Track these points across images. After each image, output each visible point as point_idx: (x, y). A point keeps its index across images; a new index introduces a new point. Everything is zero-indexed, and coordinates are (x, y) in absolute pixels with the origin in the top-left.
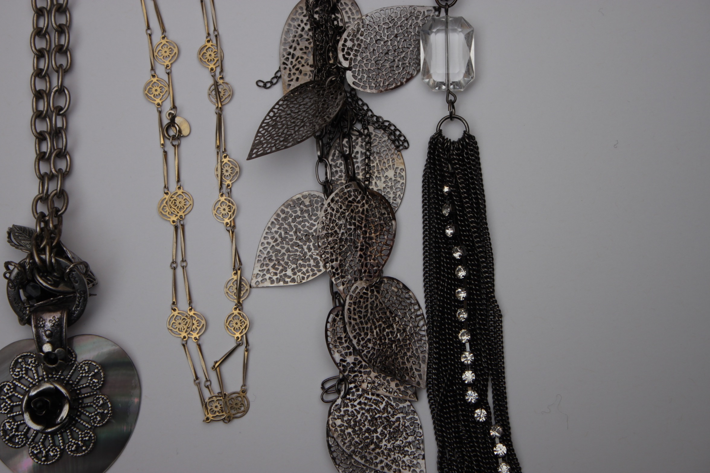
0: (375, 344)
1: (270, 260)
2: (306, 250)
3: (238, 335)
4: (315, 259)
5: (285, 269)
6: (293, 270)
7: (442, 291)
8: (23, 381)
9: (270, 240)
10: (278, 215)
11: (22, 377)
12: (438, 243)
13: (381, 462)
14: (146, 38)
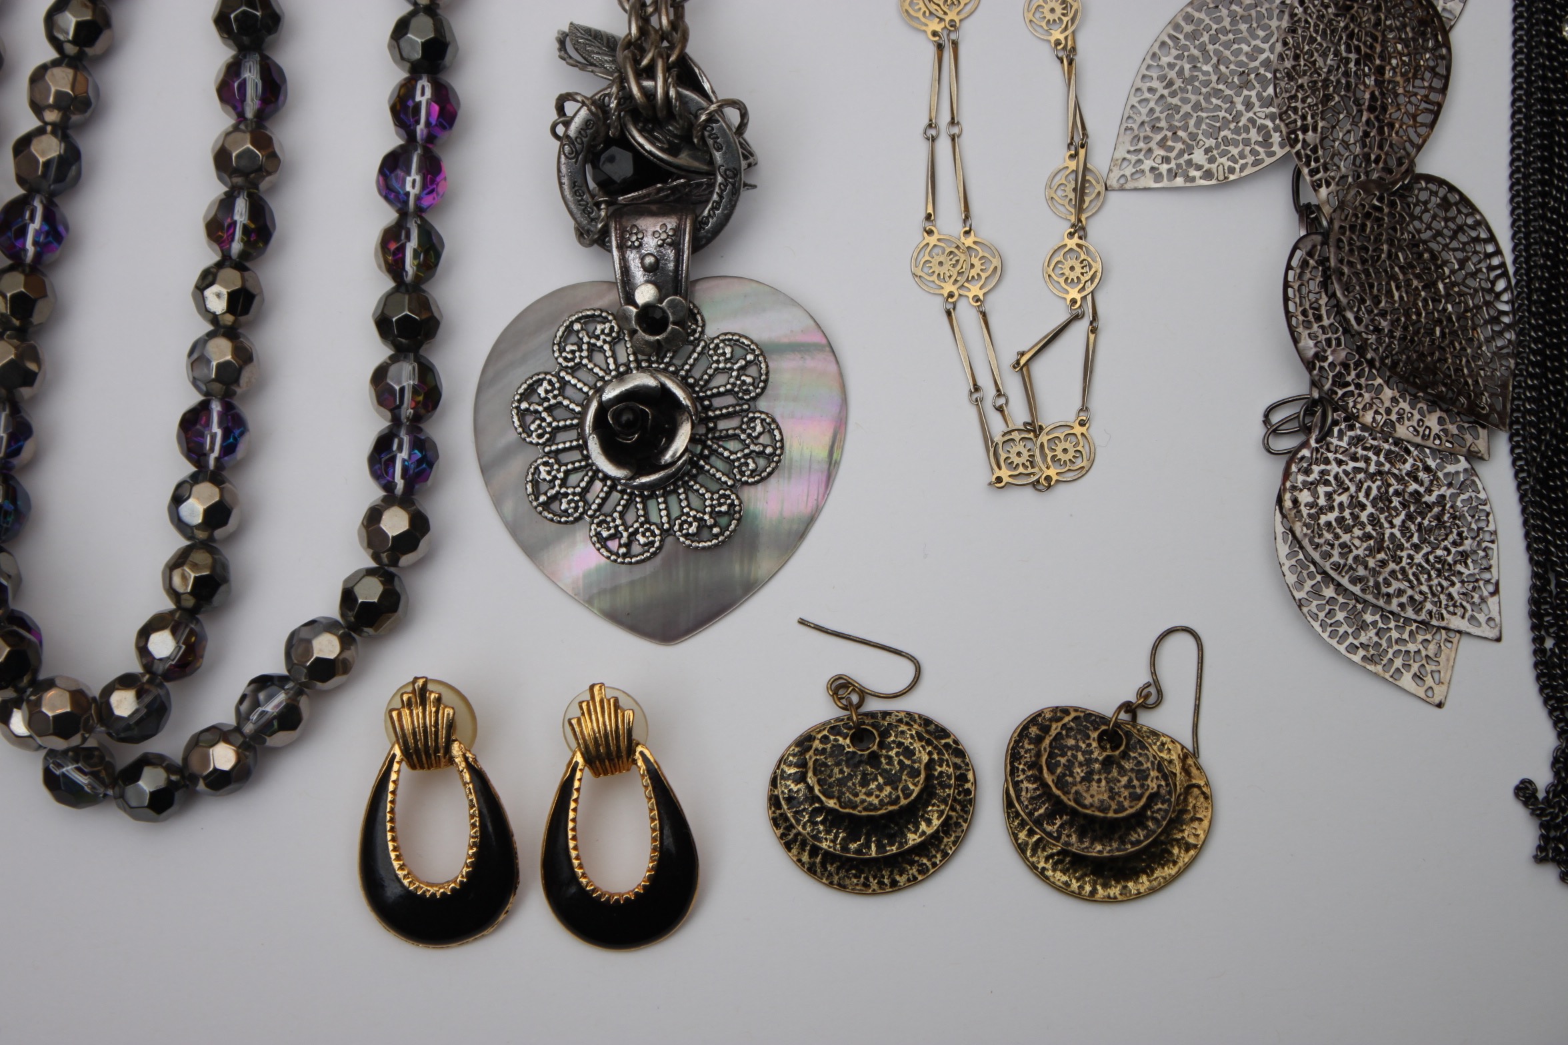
0: (1395, 323)
1: (1154, 128)
2: (1240, 107)
3: (1074, 293)
4: (1261, 128)
5: (1189, 149)
6: (1207, 151)
7: (1554, 210)
8: (581, 374)
9: (1155, 84)
10: (1177, 27)
11: (579, 366)
12: (1550, 102)
13: (1400, 593)
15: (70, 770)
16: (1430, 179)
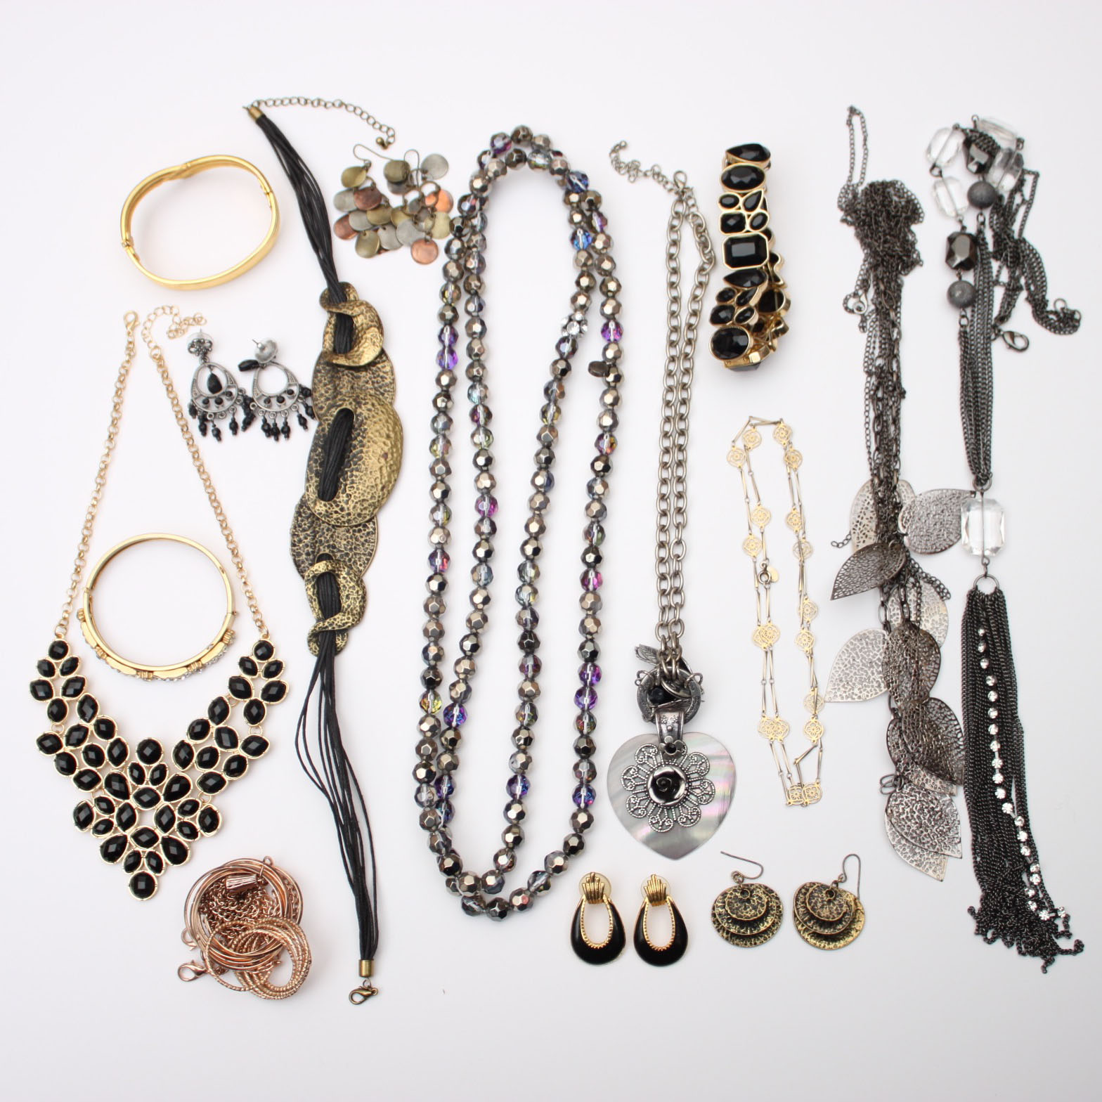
0: (924, 749)
1: (841, 681)
2: (870, 674)
3: (814, 738)
4: (878, 681)
5: (853, 688)
6: (859, 689)
7: (977, 710)
8: (645, 766)
9: (841, 666)
10: (848, 646)
11: (645, 763)
12: (974, 673)
13: (928, 842)
14: (745, 506)
15: (471, 904)
16: (935, 699)
